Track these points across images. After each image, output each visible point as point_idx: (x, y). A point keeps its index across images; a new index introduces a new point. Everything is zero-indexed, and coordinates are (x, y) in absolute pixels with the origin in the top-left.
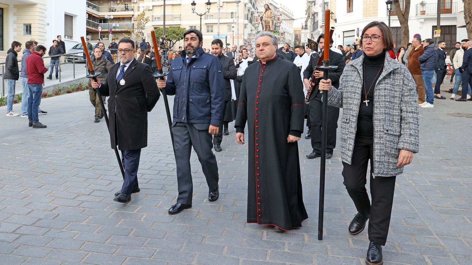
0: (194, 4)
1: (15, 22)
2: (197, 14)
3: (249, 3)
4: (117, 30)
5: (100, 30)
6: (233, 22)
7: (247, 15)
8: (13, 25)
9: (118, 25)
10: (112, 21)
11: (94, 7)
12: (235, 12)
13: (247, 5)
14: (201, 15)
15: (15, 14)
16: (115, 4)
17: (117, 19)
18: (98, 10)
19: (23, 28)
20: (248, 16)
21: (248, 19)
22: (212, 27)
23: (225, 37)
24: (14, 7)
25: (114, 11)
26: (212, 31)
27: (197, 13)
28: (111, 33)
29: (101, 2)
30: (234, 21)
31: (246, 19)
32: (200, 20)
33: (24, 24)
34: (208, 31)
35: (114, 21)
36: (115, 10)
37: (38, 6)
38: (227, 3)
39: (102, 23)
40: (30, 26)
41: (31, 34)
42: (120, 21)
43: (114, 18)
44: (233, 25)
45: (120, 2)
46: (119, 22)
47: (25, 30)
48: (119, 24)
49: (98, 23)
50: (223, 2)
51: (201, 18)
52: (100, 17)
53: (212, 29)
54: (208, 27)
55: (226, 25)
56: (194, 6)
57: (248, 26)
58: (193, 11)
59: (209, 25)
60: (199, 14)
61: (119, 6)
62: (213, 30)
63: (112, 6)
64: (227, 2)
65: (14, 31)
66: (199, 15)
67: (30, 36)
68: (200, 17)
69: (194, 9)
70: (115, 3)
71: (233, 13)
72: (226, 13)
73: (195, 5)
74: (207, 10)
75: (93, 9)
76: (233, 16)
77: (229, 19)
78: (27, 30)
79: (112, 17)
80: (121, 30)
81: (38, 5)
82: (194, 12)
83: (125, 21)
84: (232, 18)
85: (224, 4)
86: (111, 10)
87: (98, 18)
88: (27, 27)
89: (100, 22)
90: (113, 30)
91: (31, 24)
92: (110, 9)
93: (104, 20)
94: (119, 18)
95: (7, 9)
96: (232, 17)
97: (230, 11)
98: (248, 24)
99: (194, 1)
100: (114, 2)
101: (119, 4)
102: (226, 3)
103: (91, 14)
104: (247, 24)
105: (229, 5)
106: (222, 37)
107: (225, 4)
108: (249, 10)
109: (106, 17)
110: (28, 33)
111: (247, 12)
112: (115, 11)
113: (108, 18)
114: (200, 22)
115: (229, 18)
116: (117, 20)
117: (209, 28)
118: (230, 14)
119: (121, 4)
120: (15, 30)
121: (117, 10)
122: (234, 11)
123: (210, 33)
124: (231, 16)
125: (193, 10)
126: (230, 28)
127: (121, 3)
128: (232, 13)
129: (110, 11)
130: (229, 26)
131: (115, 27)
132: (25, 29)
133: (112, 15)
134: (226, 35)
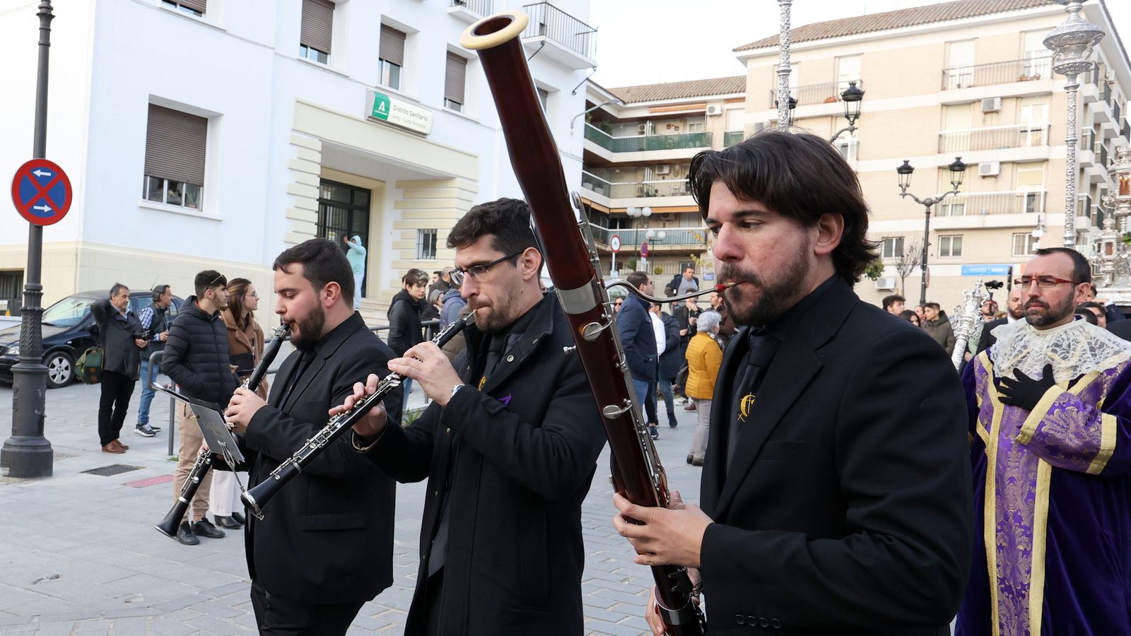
0: (906, 169)
1: (397, 226)
2: (917, 200)
3: (1096, 162)
4: (658, 248)
5: (616, 248)
6: (1036, 224)
7: (1089, 201)
8: (391, 233)
9: (662, 235)
10: (645, 223)
11: (597, 185)
12: (1042, 194)
13: (1087, 169)
14: (928, 201)
15: (398, 205)
16: (657, 177)
17: (661, 217)
18: (608, 194)
19: (416, 241)
20: (1092, 205)
21: (1088, 214)
22: (958, 239)
23: (1007, 270)
24: (397, 187)
25: (651, 196)
26: (957, 253)
27: (917, 196)
28: (644, 256)
29: (618, 171)
30: (1039, 221)
31: (1084, 213)
32: (925, 220)
33: (420, 230)
34: (944, 253)
35: (651, 224)
36: (656, 191)
37: (458, 182)
38: (1015, 166)
39: (618, 230)
40: (434, 237)
41: (436, 257)
42: (667, 224)
43: (652, 214)
44: (1035, 233)
45: (670, 170)
46: (664, 227)
47: (421, 246)
48: (666, 231)
49: (607, 229)
50: (1001, 163)
51: (928, 213)
52: (612, 211)
53: (957, 247)
54: (945, 239)
55: (1009, 234)
56: (905, 176)
57: (1087, 235)
58: (904, 190)
59: (948, 233)
60: (922, 199)
61: (668, 181)
62: (960, 250)
63: (648, 182)
64: (1014, 163)
65: (394, 249)
66: (924, 203)
67: (433, 261)
68: (925, 207)
69: (907, 186)
70: (657, 172)
71: (1036, 198)
72: (1011, 196)
73: (911, 173)
74: (951, 188)
75: (593, 190)
76: (1034, 205)
77: (1019, 215)
78: (426, 246)
79: (647, 212)
80: (669, 249)
81: (458, 179)
82: (904, 195)
83: (682, 223)
84: (1030, 210)
85: (1005, 166)
86: (644, 193)
87: (606, 214)
88: (426, 237)
89: (613, 226)
90: (650, 248)
91: (436, 230)
92: (641, 190)
93: (624, 220)
94: (666, 215)
95: (381, 190)
96: (1031, 207)
97: (1026, 190)
98: (1088, 231)
99: (906, 159)
100: (654, 170)
101: (668, 174)
102: (1011, 165)
103: (588, 203)
104: (1085, 230)
105: (1021, 170)
106: (993, 270)
107: (1008, 168)
108: (1093, 186)
109: (630, 212)
110: (427, 254)
111: (1086, 193)
112: (655, 196)
113: (637, 213)
114: (924, 224)
115: (1021, 212)
116: (660, 220)
117: (949, 244)
118: (1025, 199)
119: (672, 175)
120: (396, 246)
121: (660, 193)
122: (1039, 189)
123: (951, 258)
124: (1029, 204)
125: (904, 188)
126: (1021, 245)
127: (672, 171)
128: (1032, 196)
129: (641, 197)
130: (1020, 238)
131: (654, 241)
132: (422, 241)
133: (647, 206)
134: (1011, 265)
